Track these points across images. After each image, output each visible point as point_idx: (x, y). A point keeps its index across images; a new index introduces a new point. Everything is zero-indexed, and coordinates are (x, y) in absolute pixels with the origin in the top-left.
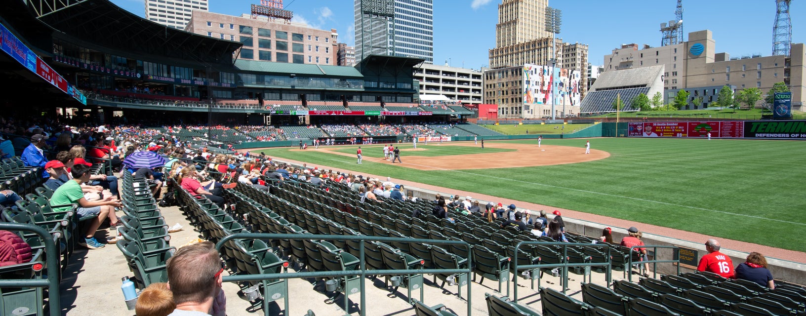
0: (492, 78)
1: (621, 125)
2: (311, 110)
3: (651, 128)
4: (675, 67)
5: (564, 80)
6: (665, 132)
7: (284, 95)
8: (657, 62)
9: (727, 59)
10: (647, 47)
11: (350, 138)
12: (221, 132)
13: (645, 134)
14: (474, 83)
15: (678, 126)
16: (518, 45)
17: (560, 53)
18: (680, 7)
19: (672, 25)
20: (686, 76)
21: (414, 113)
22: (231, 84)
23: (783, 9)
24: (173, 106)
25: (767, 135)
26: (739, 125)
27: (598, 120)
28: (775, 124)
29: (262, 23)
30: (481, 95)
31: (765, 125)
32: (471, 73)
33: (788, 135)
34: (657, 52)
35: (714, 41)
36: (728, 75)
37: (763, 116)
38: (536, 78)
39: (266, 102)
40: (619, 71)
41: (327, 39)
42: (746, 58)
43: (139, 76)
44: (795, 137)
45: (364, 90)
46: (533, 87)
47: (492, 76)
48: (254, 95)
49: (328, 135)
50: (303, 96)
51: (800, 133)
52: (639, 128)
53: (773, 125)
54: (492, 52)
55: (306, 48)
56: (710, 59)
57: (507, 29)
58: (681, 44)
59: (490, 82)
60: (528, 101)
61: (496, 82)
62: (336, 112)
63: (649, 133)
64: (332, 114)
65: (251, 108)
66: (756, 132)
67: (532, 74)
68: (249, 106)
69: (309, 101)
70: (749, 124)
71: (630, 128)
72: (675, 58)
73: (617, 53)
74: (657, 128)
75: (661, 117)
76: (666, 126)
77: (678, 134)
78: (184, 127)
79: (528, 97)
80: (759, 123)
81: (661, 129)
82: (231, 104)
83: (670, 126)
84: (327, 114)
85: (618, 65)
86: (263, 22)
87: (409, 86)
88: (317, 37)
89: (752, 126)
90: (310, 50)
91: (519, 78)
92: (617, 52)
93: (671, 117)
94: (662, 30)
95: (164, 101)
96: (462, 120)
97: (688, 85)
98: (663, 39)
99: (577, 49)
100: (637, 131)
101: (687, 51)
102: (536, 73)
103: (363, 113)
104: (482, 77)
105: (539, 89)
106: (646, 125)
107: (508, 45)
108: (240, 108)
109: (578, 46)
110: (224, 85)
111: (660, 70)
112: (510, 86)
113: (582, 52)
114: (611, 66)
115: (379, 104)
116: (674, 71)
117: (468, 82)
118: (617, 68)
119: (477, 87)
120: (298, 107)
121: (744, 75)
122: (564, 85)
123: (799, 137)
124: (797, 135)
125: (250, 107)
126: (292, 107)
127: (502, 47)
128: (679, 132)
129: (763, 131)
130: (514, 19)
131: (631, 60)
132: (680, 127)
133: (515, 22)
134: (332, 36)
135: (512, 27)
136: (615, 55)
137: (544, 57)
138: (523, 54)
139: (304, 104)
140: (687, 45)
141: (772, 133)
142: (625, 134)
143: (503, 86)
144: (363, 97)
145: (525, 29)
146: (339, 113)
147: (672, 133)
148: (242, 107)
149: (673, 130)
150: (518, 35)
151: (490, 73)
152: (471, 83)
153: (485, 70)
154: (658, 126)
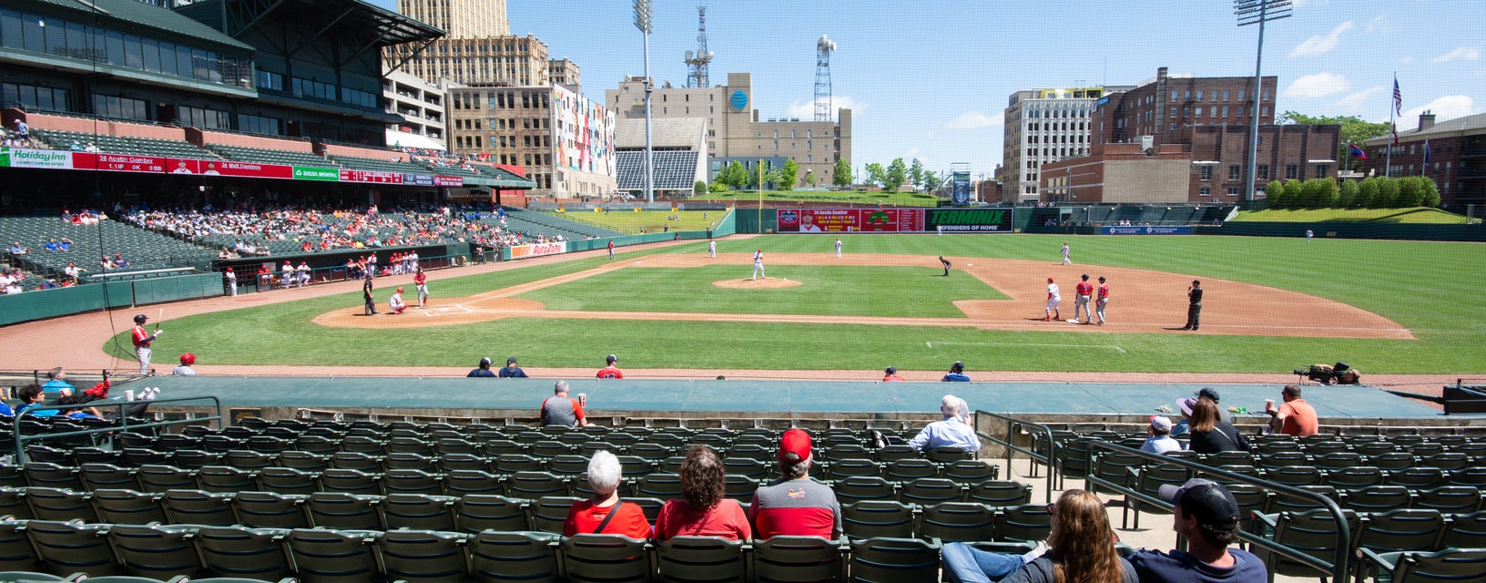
0: (472, 107)
1: (768, 214)
3: (811, 218)
4: (711, 122)
5: (599, 125)
6: (832, 225)
8: (692, 112)
9: (763, 119)
10: (668, 85)
11: (356, 256)
13: (802, 228)
14: (430, 113)
15: (848, 214)
16: (460, 42)
17: (546, 72)
18: (703, 30)
19: (702, 56)
20: (727, 139)
26: (920, 214)
27: (729, 203)
28: (956, 213)
31: (945, 214)
32: (422, 86)
33: (968, 227)
34: (687, 96)
36: (776, 142)
37: (943, 202)
38: (568, 116)
40: (634, 121)
44: (975, 230)
45: (255, 95)
46: (566, 135)
47: (462, 102)
51: (980, 225)
53: (953, 215)
58: (718, 89)
59: (464, 115)
60: (560, 164)
61: (481, 115)
62: (191, 165)
63: (809, 226)
64: (178, 172)
67: (564, 108)
70: (928, 213)
72: (712, 108)
73: (626, 88)
76: (832, 215)
77: (849, 227)
79: (562, 154)
80: (940, 212)
83: (837, 215)
84: (158, 169)
85: (629, 109)
87: (373, 103)
89: (933, 214)
92: (625, 85)
93: (831, 201)
94: (688, 62)
97: (728, 153)
98: (689, 76)
99: (567, 70)
101: (727, 101)
102: (568, 106)
103: (288, 171)
104: (442, 101)
105: (573, 140)
109: (568, 65)
111: (702, 125)
112: (520, 127)
113: (573, 77)
114: (616, 109)
116: (711, 129)
117: (417, 109)
118: (630, 115)
119: (433, 123)
121: (793, 144)
122: (600, 136)
123: (979, 230)
124: (977, 227)
128: (849, 225)
132: (851, 217)
136: (624, 91)
137: (522, 76)
138: (473, 62)
140: (727, 90)
141: (953, 225)
142: (774, 228)
143: (502, 126)
144: (242, 118)
146: (205, 166)
147: (841, 227)
149: (842, 222)
150: (456, 20)
151: (466, 95)
152: (423, 112)
153: (450, 87)
154: (821, 215)
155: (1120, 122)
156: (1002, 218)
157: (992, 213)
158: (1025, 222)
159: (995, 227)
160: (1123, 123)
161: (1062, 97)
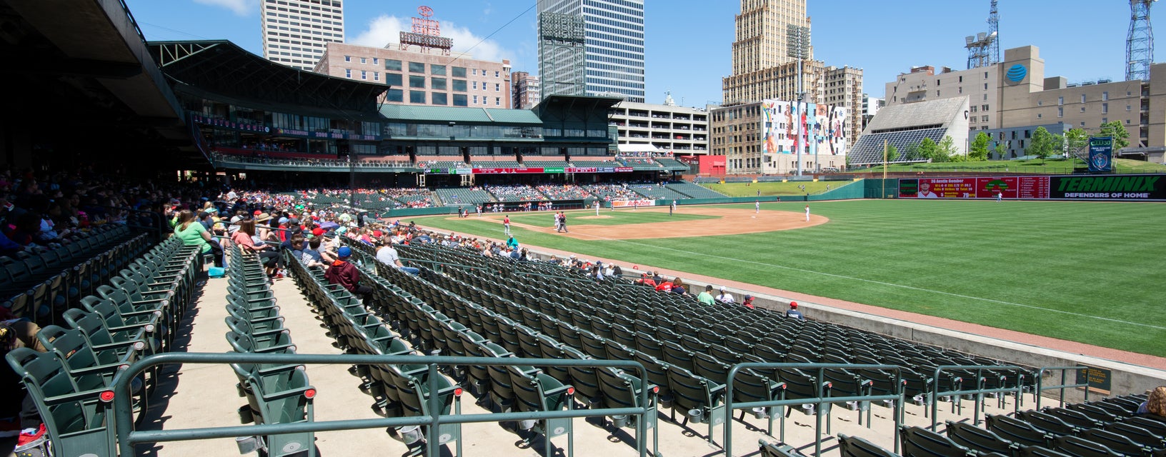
0: (721, 119)
1: (889, 182)
2: (475, 167)
3: (928, 186)
4: (985, 98)
5: (822, 120)
6: (947, 192)
7: (441, 148)
8: (960, 91)
9: (1063, 85)
10: (947, 70)
11: (523, 203)
12: (364, 196)
13: (920, 195)
14: (696, 127)
15: (964, 183)
16: (763, 71)
17: (822, 81)
18: (994, 12)
19: (982, 38)
20: (1002, 111)
21: (609, 170)
22: (376, 136)
23: (1140, 14)
24: (306, 166)
25: (1080, 195)
26: (1044, 182)
28: (1091, 181)
29: (414, 56)
30: (707, 142)
31: (1077, 182)
32: (692, 112)
33: (1107, 195)
34: (961, 78)
35: (1043, 60)
36: (1061, 109)
37: (1075, 169)
38: (780, 118)
39: (419, 158)
40: (906, 106)
41: (497, 73)
42: (1089, 84)
43: (267, 130)
44: (1117, 198)
45: (543, 140)
46: (776, 131)
47: (721, 117)
48: (404, 149)
49: (497, 199)
50: (465, 149)
51: (1123, 192)
53: (1087, 181)
54: (727, 81)
55: (470, 86)
56: (1036, 85)
57: (747, 49)
58: (994, 66)
59: (718, 125)
60: (769, 150)
61: (725, 124)
62: (507, 170)
63: (926, 192)
64: (502, 173)
65: (401, 166)
66: (1065, 191)
67: (775, 113)
68: (397, 163)
69: (472, 155)
70: (1056, 181)
72: (986, 85)
73: (904, 80)
74: (936, 186)
75: (942, 170)
76: (948, 183)
77: (964, 194)
78: (321, 191)
79: (770, 144)
80: (1069, 179)
81: (941, 188)
82: (375, 161)
83: (953, 183)
84: (496, 172)
85: (905, 96)
86: (414, 54)
87: (604, 134)
88: (484, 71)
89: (1061, 182)
90: (475, 87)
91: (756, 120)
92: (903, 77)
93: (956, 170)
94: (969, 46)
95: (296, 159)
96: (675, 178)
97: (1004, 124)
98: (969, 58)
99: (847, 75)
101: (1003, 77)
102: (780, 111)
103: (542, 170)
104: (707, 118)
105: (785, 134)
106: (922, 182)
107: (748, 71)
108: (387, 166)
109: (848, 71)
110: (368, 138)
111: (963, 103)
112: (745, 129)
113: (854, 79)
114: (895, 97)
115: (563, 158)
116: (985, 104)
117: (688, 126)
118: (904, 101)
119: (700, 132)
120: (459, 164)
121: (1083, 109)
122: (822, 127)
123: (1122, 197)
124: (1119, 195)
125: (399, 165)
126: (451, 164)
127: (740, 74)
128: (966, 192)
129: (1074, 190)
130: (757, 35)
131: (923, 89)
132: (967, 185)
133: (758, 39)
134: (504, 69)
135: (753, 47)
136: (901, 82)
138: (770, 83)
139: (467, 160)
140: (1003, 67)
141: (1086, 192)
142: (894, 194)
143: (736, 130)
145: (773, 49)
146: (511, 170)
147: (957, 193)
148: (389, 166)
149: (957, 189)
150: (763, 58)
151: (719, 113)
152: (692, 126)
153: (712, 109)
154: (938, 184)
156: (1155, 185)
157: (1140, 180)
159: (1145, 195)
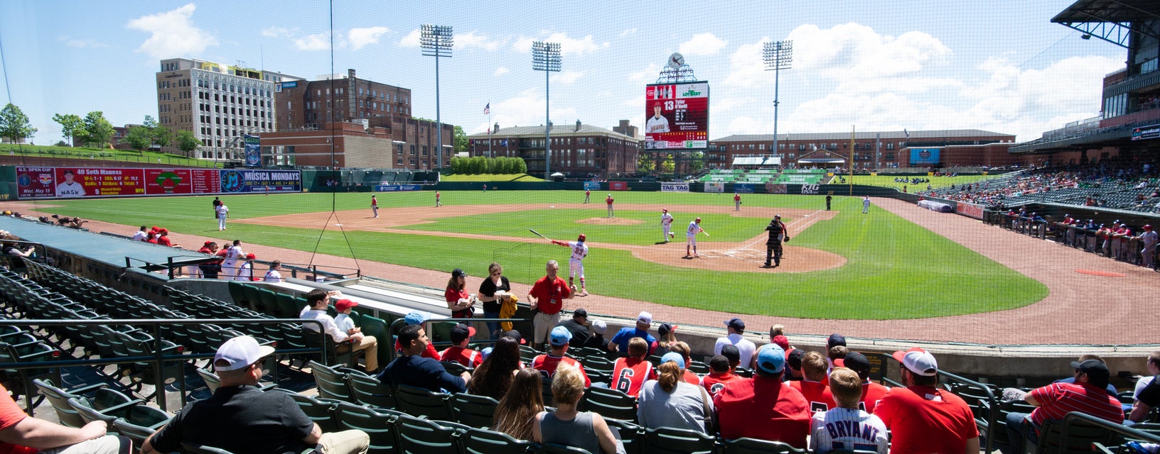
13: (60, 192)
26: (216, 175)
52: (45, 180)
71: (20, 180)
74: (87, 178)
83: (111, 176)
100: (41, 186)
128: (132, 187)
132: (131, 178)
142: (11, 191)
149: (121, 183)
154: (90, 175)
155: (308, 104)
158: (311, 183)
160: (311, 105)
161: (226, 73)
